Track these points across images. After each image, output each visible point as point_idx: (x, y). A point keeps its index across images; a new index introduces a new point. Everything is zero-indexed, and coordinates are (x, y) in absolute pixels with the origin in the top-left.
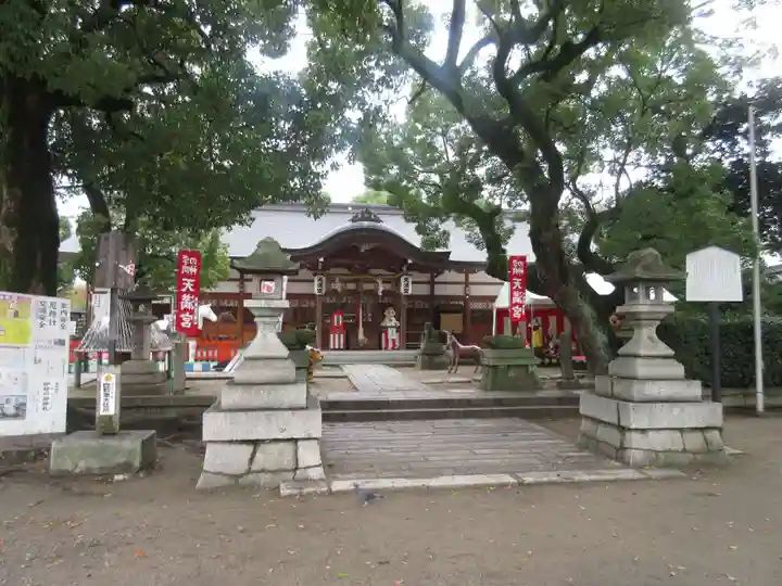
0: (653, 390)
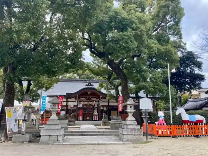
0: (129, 127)
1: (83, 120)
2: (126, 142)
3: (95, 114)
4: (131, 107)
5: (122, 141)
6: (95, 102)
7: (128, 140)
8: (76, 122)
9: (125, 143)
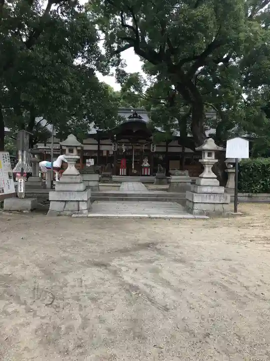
1: (128, 174)
2: (197, 214)
3: (145, 165)
4: (210, 155)
5: (191, 213)
6: (145, 146)
7: (202, 213)
8: (115, 178)
9: (197, 217)
